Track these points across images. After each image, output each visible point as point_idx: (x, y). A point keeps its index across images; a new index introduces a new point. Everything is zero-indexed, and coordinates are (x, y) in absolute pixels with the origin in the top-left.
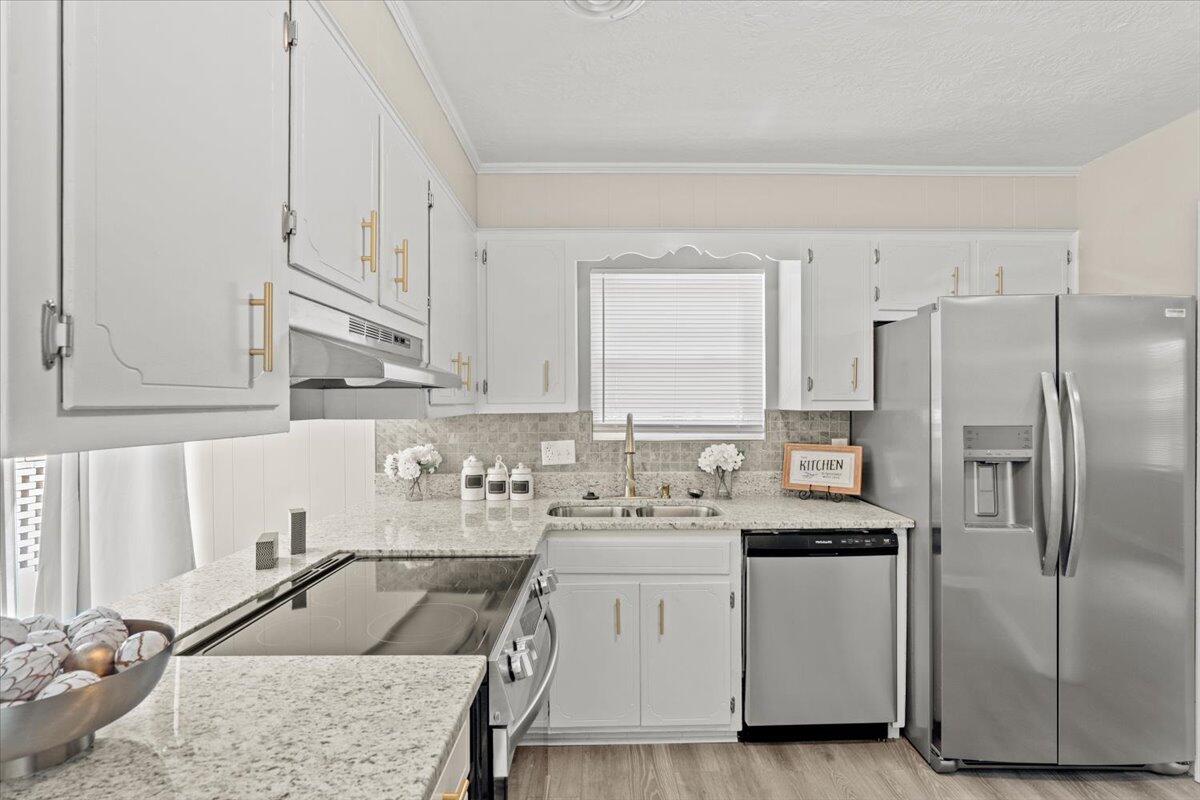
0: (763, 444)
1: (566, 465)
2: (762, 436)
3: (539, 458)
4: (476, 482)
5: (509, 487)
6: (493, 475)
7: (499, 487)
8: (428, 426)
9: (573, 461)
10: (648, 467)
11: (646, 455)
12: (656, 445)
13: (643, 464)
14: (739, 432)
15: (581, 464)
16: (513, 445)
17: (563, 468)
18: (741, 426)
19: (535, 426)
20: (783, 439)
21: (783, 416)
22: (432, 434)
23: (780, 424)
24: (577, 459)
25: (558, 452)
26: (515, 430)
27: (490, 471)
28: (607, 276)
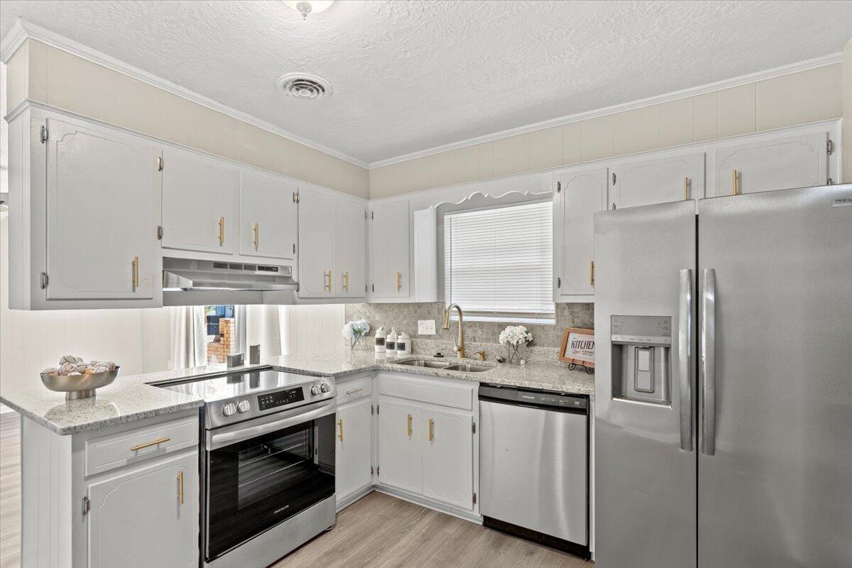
0: (554, 327)
1: (431, 335)
2: (553, 322)
3: (417, 331)
4: (381, 341)
5: (396, 346)
6: (389, 339)
7: (391, 346)
8: (366, 310)
9: (434, 333)
10: (477, 340)
11: (475, 331)
12: (481, 324)
13: (474, 337)
14: (537, 318)
15: (439, 335)
16: (405, 322)
17: (429, 337)
18: (539, 314)
19: (416, 311)
20: (569, 325)
21: (569, 307)
22: (368, 314)
23: (567, 313)
24: (437, 332)
25: (427, 327)
26: (406, 313)
27: (388, 336)
28: (453, 216)
